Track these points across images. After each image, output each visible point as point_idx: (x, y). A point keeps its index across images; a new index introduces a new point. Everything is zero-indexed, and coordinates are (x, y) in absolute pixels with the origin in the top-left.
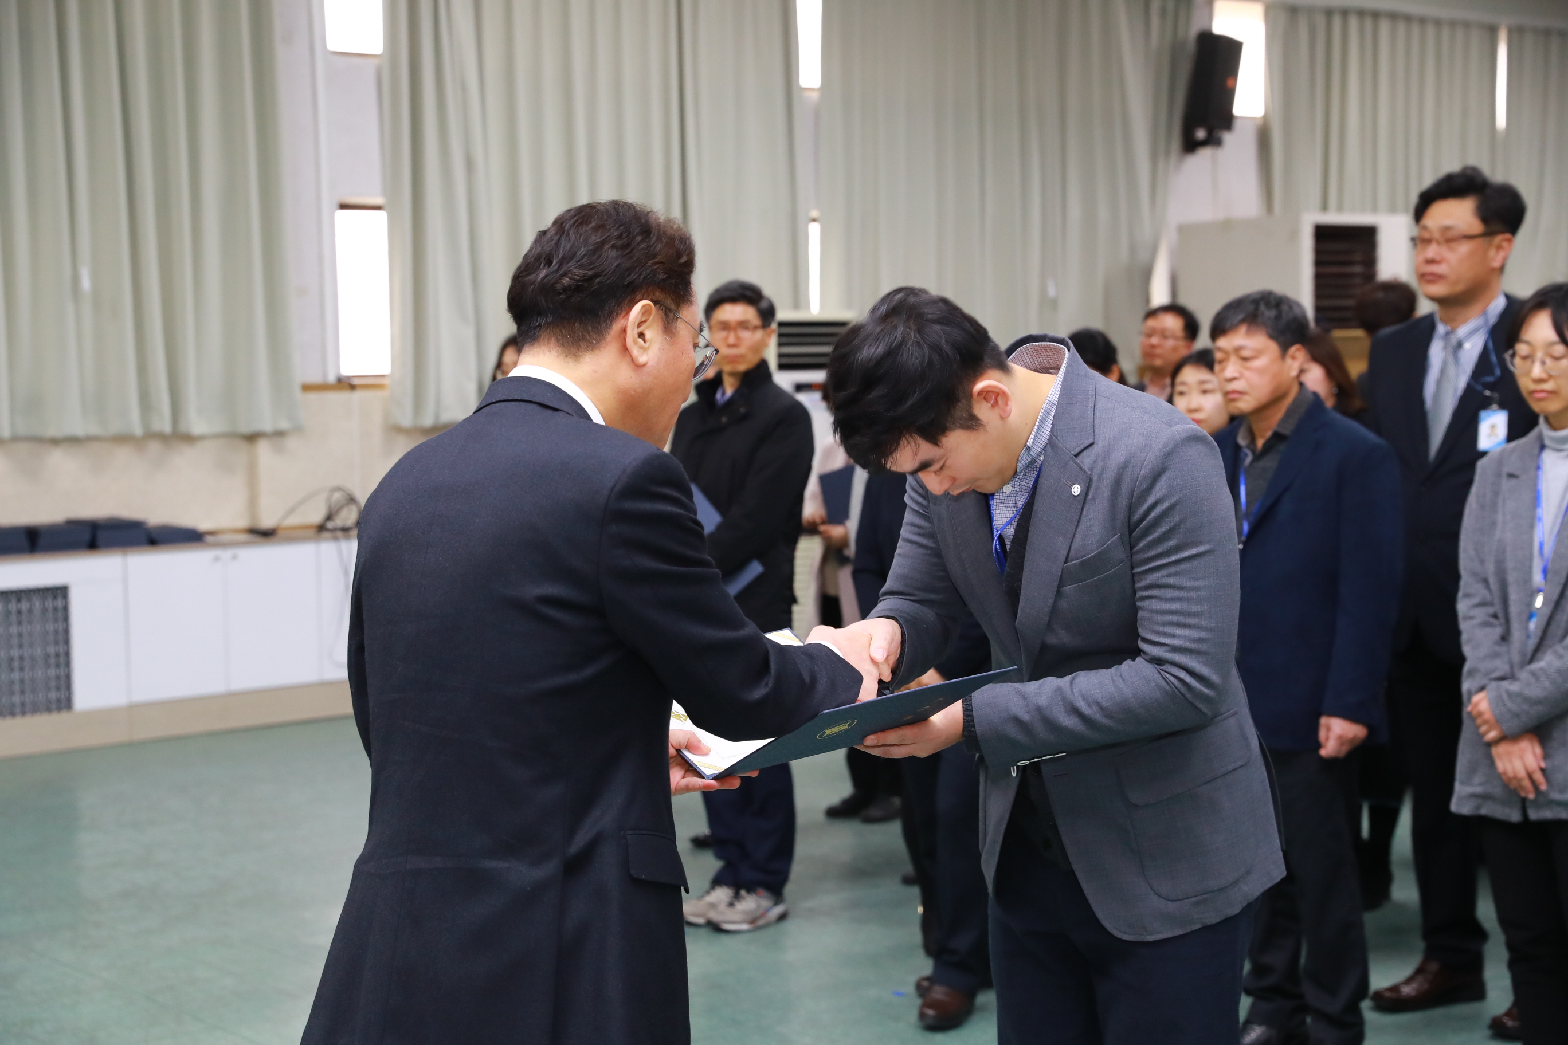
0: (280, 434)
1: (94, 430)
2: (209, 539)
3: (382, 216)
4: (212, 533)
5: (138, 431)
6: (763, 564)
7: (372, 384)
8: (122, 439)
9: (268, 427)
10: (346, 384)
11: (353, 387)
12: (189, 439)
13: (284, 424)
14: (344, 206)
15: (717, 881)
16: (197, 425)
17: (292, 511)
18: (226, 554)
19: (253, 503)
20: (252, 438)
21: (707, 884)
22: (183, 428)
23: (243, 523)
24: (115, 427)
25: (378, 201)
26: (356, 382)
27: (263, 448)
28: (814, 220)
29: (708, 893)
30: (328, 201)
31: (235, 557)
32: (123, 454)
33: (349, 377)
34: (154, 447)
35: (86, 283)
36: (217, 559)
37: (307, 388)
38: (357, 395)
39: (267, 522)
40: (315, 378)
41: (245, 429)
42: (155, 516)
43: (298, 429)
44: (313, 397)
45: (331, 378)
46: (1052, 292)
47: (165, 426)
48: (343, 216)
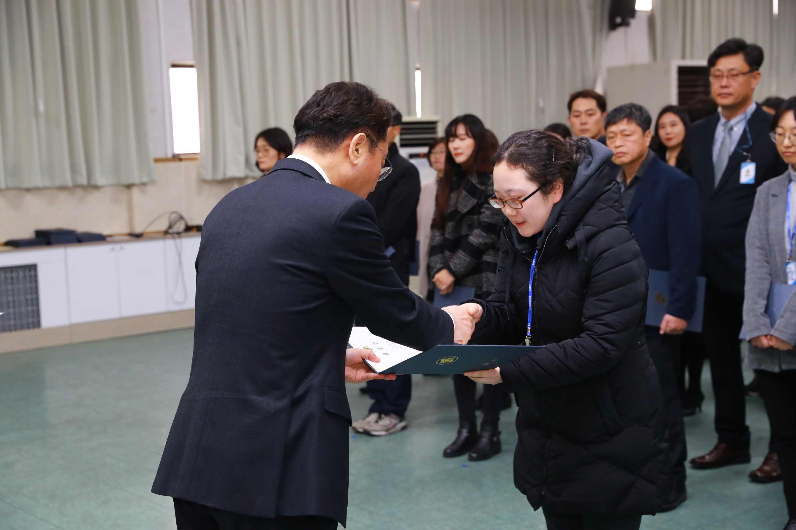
0: (143, 184)
1: (48, 184)
2: (109, 239)
3: (194, 70)
4: (110, 236)
5: (70, 184)
6: (395, 248)
7: (191, 158)
8: (63, 188)
9: (137, 181)
10: (177, 158)
11: (181, 160)
12: (96, 187)
13: (145, 180)
14: (174, 66)
15: (372, 411)
16: (100, 180)
17: (150, 224)
18: (117, 247)
19: (131, 220)
20: (129, 186)
21: (367, 412)
22: (93, 182)
23: (126, 230)
24: (58, 182)
25: (191, 62)
26: (182, 157)
27: (135, 191)
28: (418, 69)
29: (367, 416)
30: (166, 63)
31: (122, 248)
32: (63, 196)
33: (179, 155)
34: (79, 192)
35: (42, 108)
36: (113, 249)
37: (157, 160)
38: (183, 164)
39: (138, 230)
40: (161, 155)
41: (126, 182)
42: (81, 228)
43: (153, 182)
44: (160, 165)
45: (170, 155)
46: (541, 104)
47: (83, 180)
48: (173, 70)
